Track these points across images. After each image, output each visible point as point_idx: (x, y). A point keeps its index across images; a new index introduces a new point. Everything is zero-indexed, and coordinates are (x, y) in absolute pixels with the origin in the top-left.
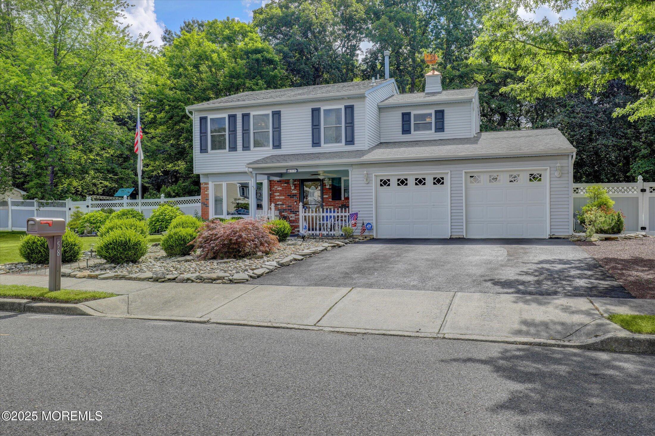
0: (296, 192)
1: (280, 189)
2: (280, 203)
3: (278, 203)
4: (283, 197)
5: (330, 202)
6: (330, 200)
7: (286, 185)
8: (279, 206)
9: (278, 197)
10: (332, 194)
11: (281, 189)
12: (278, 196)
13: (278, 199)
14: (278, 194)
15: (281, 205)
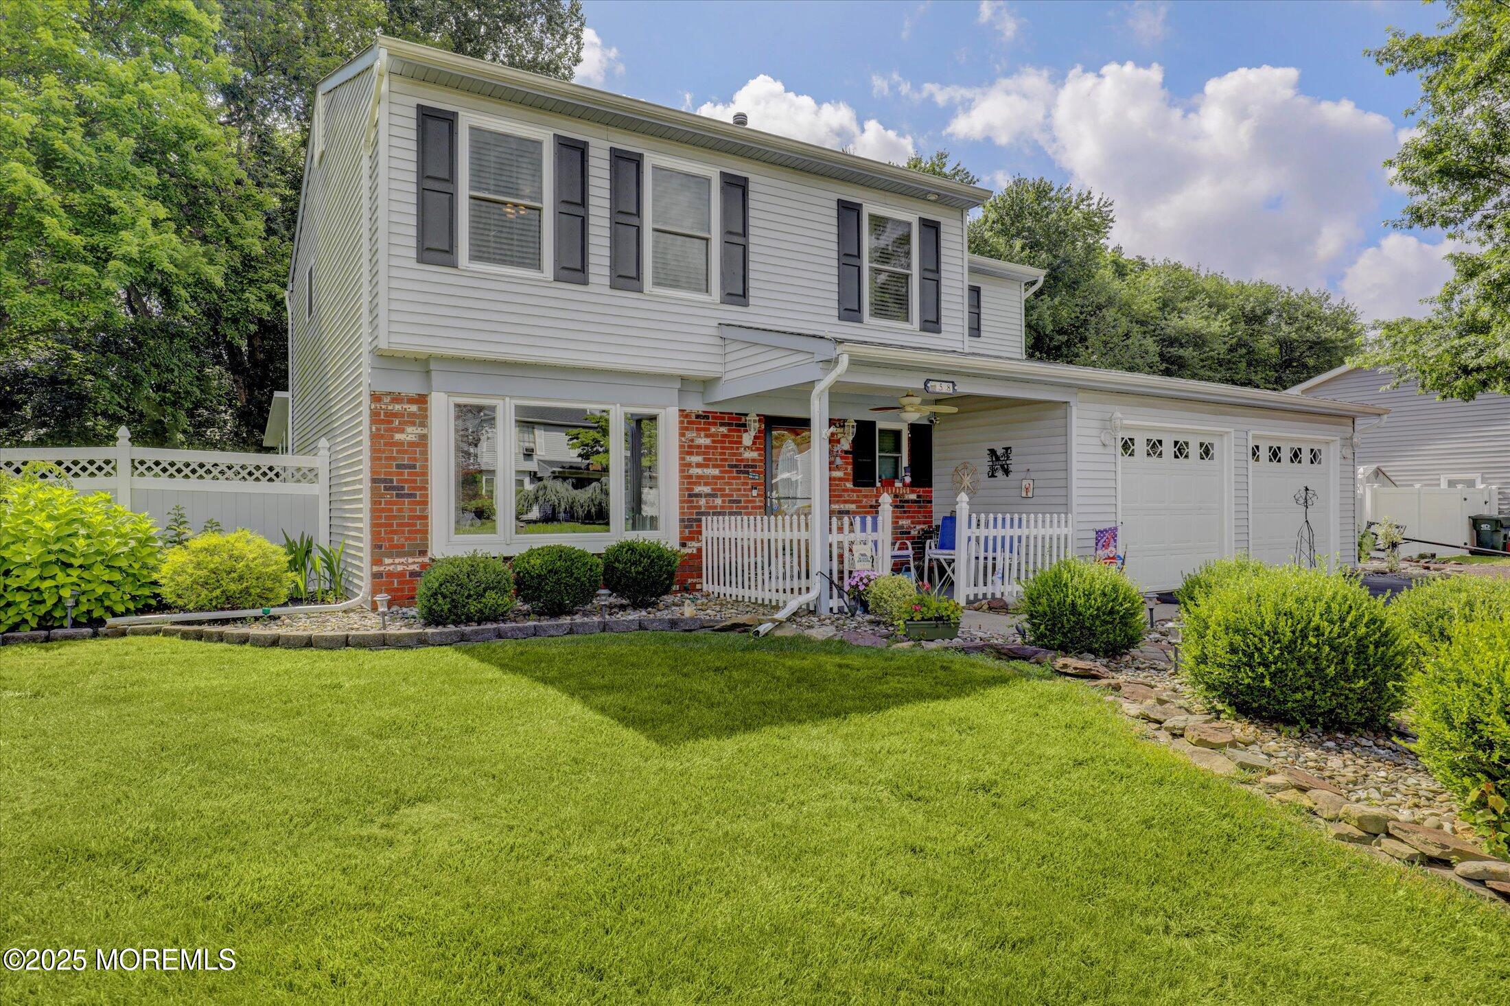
0: (755, 455)
1: (703, 441)
2: (707, 490)
3: (697, 489)
4: (716, 472)
5: (846, 490)
6: (850, 485)
7: (724, 430)
8: (703, 502)
9: (699, 471)
10: (854, 469)
11: (708, 441)
12: (699, 465)
13: (699, 477)
14: (699, 459)
15: (707, 495)
